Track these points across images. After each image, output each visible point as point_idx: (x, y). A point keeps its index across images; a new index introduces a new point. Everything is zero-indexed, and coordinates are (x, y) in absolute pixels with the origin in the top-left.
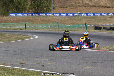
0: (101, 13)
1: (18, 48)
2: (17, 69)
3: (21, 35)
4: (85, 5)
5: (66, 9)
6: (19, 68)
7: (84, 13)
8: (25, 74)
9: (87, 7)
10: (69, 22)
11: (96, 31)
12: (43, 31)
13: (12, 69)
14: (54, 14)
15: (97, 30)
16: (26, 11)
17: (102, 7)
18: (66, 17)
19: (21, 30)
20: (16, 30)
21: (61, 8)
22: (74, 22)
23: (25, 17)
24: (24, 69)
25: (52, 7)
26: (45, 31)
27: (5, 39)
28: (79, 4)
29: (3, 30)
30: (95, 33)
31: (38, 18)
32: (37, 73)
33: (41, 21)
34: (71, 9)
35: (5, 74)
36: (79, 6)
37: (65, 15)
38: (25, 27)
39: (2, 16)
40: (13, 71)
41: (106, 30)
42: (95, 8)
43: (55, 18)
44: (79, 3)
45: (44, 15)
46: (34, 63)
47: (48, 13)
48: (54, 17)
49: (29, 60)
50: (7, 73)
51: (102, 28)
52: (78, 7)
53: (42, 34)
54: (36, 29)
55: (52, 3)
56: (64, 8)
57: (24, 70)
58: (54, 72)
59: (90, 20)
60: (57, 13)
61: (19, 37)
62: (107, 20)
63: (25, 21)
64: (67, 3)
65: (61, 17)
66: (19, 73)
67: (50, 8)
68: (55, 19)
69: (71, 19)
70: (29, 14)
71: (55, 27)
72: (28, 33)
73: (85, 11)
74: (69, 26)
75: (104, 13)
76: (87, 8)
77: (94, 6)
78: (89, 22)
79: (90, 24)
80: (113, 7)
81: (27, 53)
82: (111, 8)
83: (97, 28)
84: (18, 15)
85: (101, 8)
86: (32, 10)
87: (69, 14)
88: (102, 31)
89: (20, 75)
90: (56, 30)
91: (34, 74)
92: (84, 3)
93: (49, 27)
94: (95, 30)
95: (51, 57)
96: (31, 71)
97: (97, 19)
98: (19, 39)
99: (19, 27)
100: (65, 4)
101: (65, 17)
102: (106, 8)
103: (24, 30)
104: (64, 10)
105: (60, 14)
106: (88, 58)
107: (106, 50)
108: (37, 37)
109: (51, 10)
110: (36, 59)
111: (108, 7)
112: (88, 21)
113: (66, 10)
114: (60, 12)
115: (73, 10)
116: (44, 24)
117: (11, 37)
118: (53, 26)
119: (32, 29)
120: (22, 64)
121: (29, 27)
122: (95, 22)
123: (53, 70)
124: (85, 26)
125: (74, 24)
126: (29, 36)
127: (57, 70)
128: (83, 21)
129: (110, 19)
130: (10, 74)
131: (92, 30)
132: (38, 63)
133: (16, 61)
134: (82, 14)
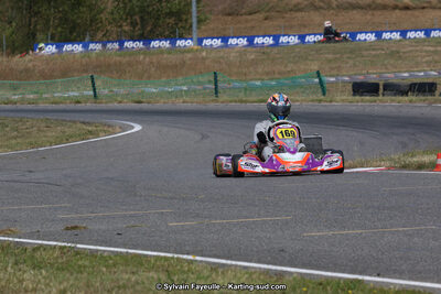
0: (379, 29)
1: (64, 172)
2: (55, 246)
3: (74, 122)
4: (317, 3)
5: (247, 21)
6: (60, 244)
7: (316, 31)
8: (80, 266)
9: (326, 12)
10: (260, 69)
11: (358, 98)
12: (159, 106)
13: (34, 250)
14: (205, 42)
15: (361, 95)
16: (100, 35)
17: (384, 7)
18: (249, 49)
19: (79, 102)
20: (61, 106)
21: (230, 18)
23: (94, 55)
24: (79, 246)
25: (194, 14)
26: (168, 106)
27: (19, 140)
28: (294, 1)
29: (9, 107)
30: (354, 108)
31: (142, 57)
32: (127, 259)
33: (153, 69)
34: (266, 19)
35: (9, 269)
36: (297, 8)
37: (244, 42)
38: (92, 93)
39: (8, 55)
40: (38, 255)
41: (395, 95)
42: (355, 12)
43: (204, 54)
45: (166, 44)
46: (119, 225)
47: (181, 38)
48: (202, 51)
49: (101, 214)
50: (16, 264)
51: (381, 87)
52: (291, 10)
53: (156, 118)
54: (136, 99)
56: (239, 18)
57: (78, 252)
58: (188, 254)
59: (335, 60)
60: (212, 39)
61: (68, 131)
62: (400, 57)
63: (92, 70)
65: (227, 50)
66: (60, 261)
67: (186, 20)
68: (203, 58)
69: (265, 57)
70: (109, 45)
71: (205, 89)
72: (104, 116)
73: (319, 26)
74: (258, 83)
75: (391, 32)
76: (324, 15)
77: (354, 7)
78: (334, 66)
79: (335, 72)
80: (424, 8)
81: (97, 189)
82: (416, 13)
83: (363, 89)
84: (68, 47)
85: (379, 13)
86: (121, 27)
87: (258, 40)
88: (381, 97)
89: (63, 270)
90: (207, 99)
91: (115, 265)
93: (185, 88)
94: (354, 95)
95: (184, 199)
96: (106, 254)
97: (365, 53)
99: (71, 94)
101: (243, 49)
102: (397, 11)
103: (89, 106)
104: (238, 25)
105: (225, 39)
107: (389, 169)
108: (137, 128)
109: (191, 26)
110: (126, 210)
111: (407, 8)
112: (330, 61)
113: (249, 25)
114: (227, 33)
115: (275, 23)
116: (163, 80)
117: (39, 130)
118: (199, 87)
119: (119, 99)
120: (73, 230)
121: (106, 91)
122: (355, 65)
123: (187, 248)
124: (317, 80)
125: (277, 76)
126: (109, 126)
127: (199, 248)
128: (309, 62)
129: (411, 51)
130: (26, 268)
131: (345, 97)
132: (132, 223)
133: (54, 220)
134: (308, 38)
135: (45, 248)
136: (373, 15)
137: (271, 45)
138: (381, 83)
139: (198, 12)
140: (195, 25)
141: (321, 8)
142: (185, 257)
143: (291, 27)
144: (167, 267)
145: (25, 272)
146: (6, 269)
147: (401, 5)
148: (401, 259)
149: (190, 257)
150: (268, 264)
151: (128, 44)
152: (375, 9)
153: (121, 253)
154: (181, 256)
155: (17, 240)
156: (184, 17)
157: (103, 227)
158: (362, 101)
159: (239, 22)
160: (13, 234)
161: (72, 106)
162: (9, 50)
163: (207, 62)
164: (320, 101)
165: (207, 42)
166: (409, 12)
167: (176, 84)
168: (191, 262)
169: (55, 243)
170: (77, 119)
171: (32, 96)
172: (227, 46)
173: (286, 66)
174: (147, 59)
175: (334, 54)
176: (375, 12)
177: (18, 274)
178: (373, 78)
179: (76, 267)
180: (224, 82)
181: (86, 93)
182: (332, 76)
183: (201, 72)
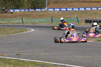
0: (91, 7)
1: (15, 41)
3: (18, 29)
5: (59, 5)
6: (15, 58)
7: (76, 8)
9: (79, 3)
11: (87, 24)
12: (39, 25)
13: (9, 60)
15: (88, 23)
17: (93, 2)
18: (60, 11)
19: (19, 24)
20: (14, 25)
22: (67, 16)
23: (22, 13)
24: (20, 59)
25: (47, 3)
26: (40, 25)
27: (4, 33)
29: (2, 24)
30: (86, 26)
33: (37, 16)
34: (64, 4)
35: (3, 65)
36: (71, 2)
37: (58, 10)
38: (22, 21)
40: (10, 61)
42: (85, 3)
43: (49, 12)
45: (40, 10)
46: (29, 54)
47: (43, 8)
49: (25, 51)
50: (4, 63)
51: (92, 21)
52: (70, 2)
54: (32, 23)
57: (20, 61)
58: (47, 61)
59: (81, 14)
60: (51, 9)
61: (16, 31)
62: (97, 14)
63: (22, 16)
66: (15, 63)
68: (49, 14)
69: (64, 13)
70: (26, 10)
73: (77, 6)
75: (94, 8)
77: (85, 2)
78: (81, 16)
81: (24, 45)
84: (16, 10)
86: (29, 6)
87: (62, 9)
89: (16, 65)
90: (50, 23)
91: (29, 64)
93: (44, 21)
94: (85, 23)
95: (45, 48)
96: (26, 61)
97: (88, 13)
98: (17, 32)
99: (17, 22)
101: (58, 11)
102: (96, 3)
103: (21, 25)
105: (54, 9)
106: (78, 49)
107: (95, 41)
108: (33, 30)
109: (46, 6)
110: (31, 50)
111: (98, 2)
112: (79, 15)
113: (60, 6)
115: (66, 5)
116: (39, 18)
117: (9, 30)
118: (48, 20)
119: (28, 23)
120: (18, 55)
121: (25, 21)
122: (86, 16)
123: (47, 60)
124: (77, 19)
125: (67, 18)
126: (26, 30)
127: (49, 60)
128: (75, 15)
129: (99, 13)
131: (83, 24)
132: (33, 54)
133: (13, 53)
134: (74, 9)
135: (11, 59)
136: (90, 4)
137: (65, 11)
140: (47, 5)
141: (77, 2)
142: (46, 62)
143: (70, 6)
145: (6, 65)
147: (97, 1)
148: (100, 63)
149: (48, 62)
151: (30, 10)
152: (90, 2)
153: (30, 61)
154: (45, 62)
155: (4, 57)
156: (44, 4)
157: (26, 55)
159: (57, 5)
161: (17, 25)
163: (50, 14)
164: (77, 24)
165: (50, 10)
166: (99, 3)
167: (42, 20)
170: (18, 28)
171: (7, 22)
172: (54, 11)
173: (69, 16)
174: (35, 14)
175: (81, 13)
176: (90, 3)
177: (5, 66)
178: (90, 19)
179: (19, 64)
180: (54, 19)
181: (20, 21)
182: (80, 18)
183: (48, 17)
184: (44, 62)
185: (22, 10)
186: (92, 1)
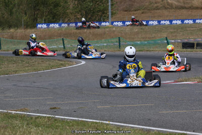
0: (195, 18)
1: (50, 83)
2: (45, 117)
3: (55, 60)
4: (166, 6)
5: (134, 14)
6: (48, 116)
7: (166, 19)
8: (57, 126)
9: (170, 10)
10: (140, 36)
11: (185, 50)
13: (36, 118)
14: (114, 23)
15: (186, 48)
16: (66, 20)
17: (197, 8)
21: (126, 12)
22: (148, 36)
23: (64, 29)
24: (56, 116)
25: (110, 11)
27: (29, 68)
28: (156, 5)
30: (183, 55)
32: (78, 123)
33: (91, 36)
34: (143, 13)
35: (24, 127)
36: (157, 8)
38: (63, 46)
39: (24, 29)
40: (37, 120)
41: (201, 48)
42: (183, 10)
43: (114, 29)
44: (156, 3)
46: (75, 107)
47: (104, 22)
48: (113, 27)
49: (66, 102)
50: (28, 124)
51: (195, 45)
52: (154, 9)
55: (110, 4)
56: (131, 12)
57: (56, 120)
58: (106, 121)
59: (175, 32)
60: (118, 22)
64: (136, 3)
65: (124, 27)
66: (48, 123)
68: (114, 31)
69: (142, 31)
71: (114, 45)
73: (167, 16)
74: (139, 42)
76: (169, 12)
77: (182, 8)
78: (174, 35)
79: (174, 38)
81: (65, 90)
83: (187, 45)
84: (52, 25)
85: (195, 10)
86: (76, 16)
88: (195, 50)
89: (49, 127)
90: (116, 50)
91: (73, 126)
92: (166, 2)
93: (105, 44)
94: (182, 48)
95: (104, 95)
96: (69, 120)
97: (188, 29)
98: (53, 66)
99: (54, 47)
100: (132, 5)
101: (132, 27)
103: (61, 52)
104: (130, 16)
105: (124, 22)
107: (199, 82)
108: (83, 62)
109: (108, 16)
110: (78, 100)
112: (172, 33)
116: (95, 40)
117: (38, 63)
118: (112, 44)
119: (75, 49)
120: (54, 109)
121: (69, 46)
122: (183, 35)
123: (106, 118)
124: (166, 41)
125: (147, 39)
126: (70, 62)
127: (111, 118)
128: (162, 33)
130: (32, 127)
131: (178, 49)
132: (81, 106)
133: (45, 105)
134: (162, 22)
135: (41, 117)
136: (192, 11)
138: (195, 43)
139: (112, 9)
140: (110, 16)
141: (168, 8)
142: (105, 122)
143: (154, 17)
144: (96, 127)
145: (31, 128)
146: (23, 126)
149: (108, 122)
150: (143, 125)
151: (79, 24)
152: (192, 9)
153: (76, 120)
155: (28, 113)
156: (106, 12)
158: (187, 51)
159: (130, 14)
160: (27, 111)
162: (25, 27)
163: (116, 33)
165: (116, 23)
167: (101, 43)
168: (108, 124)
169: (45, 115)
170: (55, 58)
172: (124, 25)
173: (152, 35)
174: (88, 31)
175: (174, 29)
177: (29, 129)
178: (192, 41)
179: (55, 126)
180: (123, 41)
181: (60, 46)
182: (173, 40)
183: (112, 37)
184: (101, 122)
185: (63, 25)
186: (195, 7)
